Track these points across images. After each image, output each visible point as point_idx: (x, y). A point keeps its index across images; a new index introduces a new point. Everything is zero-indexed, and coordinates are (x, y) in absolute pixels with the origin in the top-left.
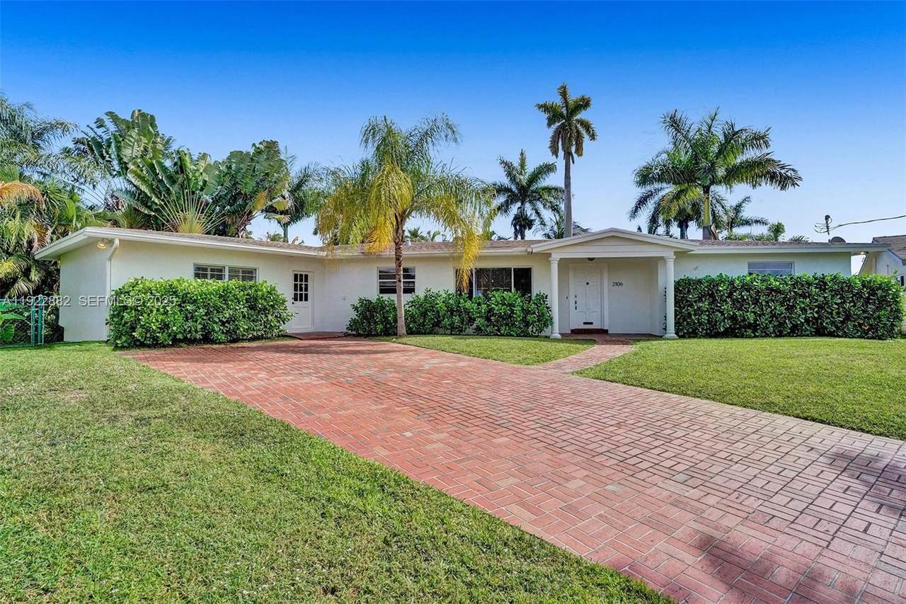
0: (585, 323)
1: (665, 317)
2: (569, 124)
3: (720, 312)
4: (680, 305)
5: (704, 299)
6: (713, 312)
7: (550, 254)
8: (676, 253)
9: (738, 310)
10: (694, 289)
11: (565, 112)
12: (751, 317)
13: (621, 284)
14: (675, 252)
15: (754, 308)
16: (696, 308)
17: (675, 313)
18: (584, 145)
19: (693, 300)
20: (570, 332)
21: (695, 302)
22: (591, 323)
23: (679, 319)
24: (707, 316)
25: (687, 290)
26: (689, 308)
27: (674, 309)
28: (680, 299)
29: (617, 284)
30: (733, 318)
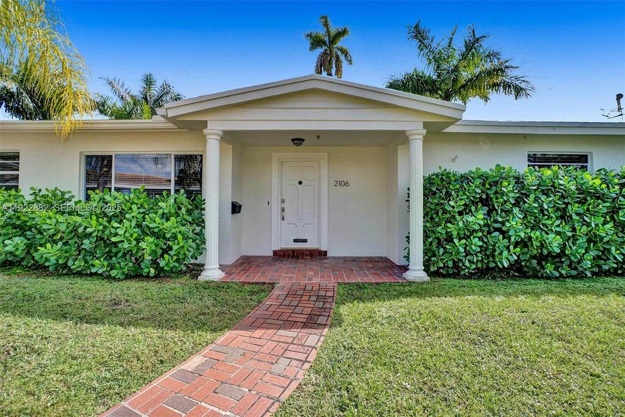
0: (296, 241)
1: (408, 237)
2: (331, 51)
3: (503, 233)
4: (432, 218)
5: (473, 208)
6: (489, 233)
7: (206, 122)
8: (426, 125)
9: (532, 229)
10: (457, 191)
11: (327, 39)
12: (555, 243)
13: (346, 184)
14: (424, 123)
15: (558, 226)
16: (461, 224)
17: (425, 232)
18: (343, 69)
19: (456, 210)
20: (272, 254)
21: (460, 213)
22: (305, 241)
23: (431, 243)
24: (480, 239)
25: (444, 191)
26: (449, 225)
27: (422, 224)
28: (433, 207)
29: (340, 185)
30: (524, 243)
